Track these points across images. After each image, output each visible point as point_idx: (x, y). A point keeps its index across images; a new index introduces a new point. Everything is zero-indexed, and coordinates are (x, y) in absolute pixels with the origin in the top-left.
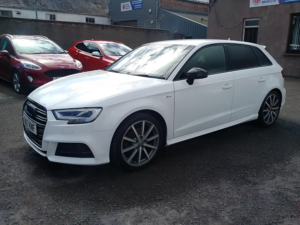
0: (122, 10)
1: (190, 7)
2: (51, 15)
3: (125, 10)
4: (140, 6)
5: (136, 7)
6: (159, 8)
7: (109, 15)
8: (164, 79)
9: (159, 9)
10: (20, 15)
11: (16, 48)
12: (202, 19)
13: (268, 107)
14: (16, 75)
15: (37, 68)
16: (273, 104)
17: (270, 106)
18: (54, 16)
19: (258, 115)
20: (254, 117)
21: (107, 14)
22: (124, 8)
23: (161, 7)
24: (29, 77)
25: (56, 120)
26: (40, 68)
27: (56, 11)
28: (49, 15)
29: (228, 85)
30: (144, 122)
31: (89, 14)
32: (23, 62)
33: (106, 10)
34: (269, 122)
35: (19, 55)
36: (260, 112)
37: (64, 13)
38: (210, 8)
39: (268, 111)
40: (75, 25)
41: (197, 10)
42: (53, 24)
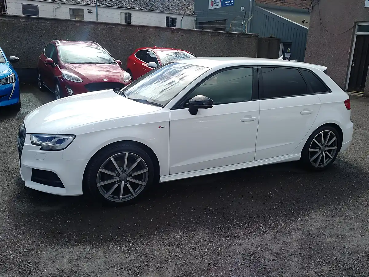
0: (210, 8)
1: (295, 4)
2: (126, 14)
3: (214, 7)
4: (231, 3)
5: (227, 4)
6: (254, 5)
7: (194, 14)
8: (161, 106)
9: (253, 7)
10: (92, 13)
11: (60, 56)
12: (304, 21)
13: (318, 146)
14: (58, 86)
15: (78, 80)
16: (326, 142)
17: (322, 145)
18: (130, 14)
19: (300, 154)
20: (294, 157)
21: (192, 13)
22: (212, 5)
23: (256, 5)
24: (69, 89)
25: (32, 145)
26: (80, 80)
27: (132, 9)
28: (124, 14)
29: (250, 116)
30: (127, 154)
31: (169, 13)
32: (65, 72)
33: (192, 7)
34: (319, 165)
35: (63, 64)
36: (304, 152)
37: (141, 11)
38: (312, 7)
39: (318, 151)
40: (139, 29)
41: (306, 7)
42: (114, 27)
